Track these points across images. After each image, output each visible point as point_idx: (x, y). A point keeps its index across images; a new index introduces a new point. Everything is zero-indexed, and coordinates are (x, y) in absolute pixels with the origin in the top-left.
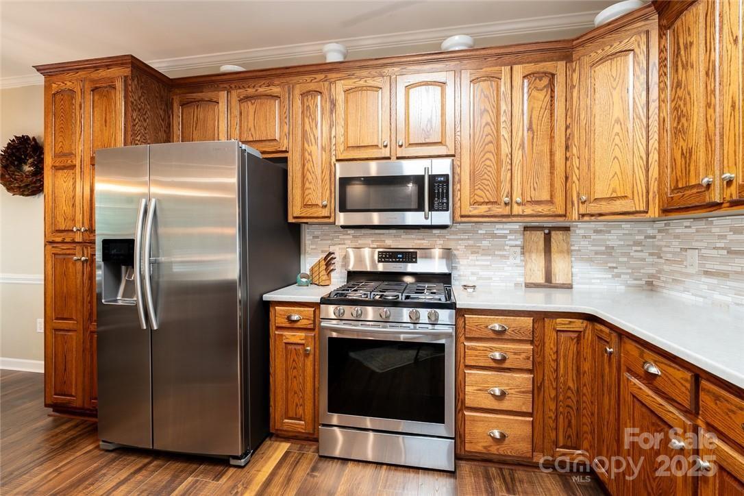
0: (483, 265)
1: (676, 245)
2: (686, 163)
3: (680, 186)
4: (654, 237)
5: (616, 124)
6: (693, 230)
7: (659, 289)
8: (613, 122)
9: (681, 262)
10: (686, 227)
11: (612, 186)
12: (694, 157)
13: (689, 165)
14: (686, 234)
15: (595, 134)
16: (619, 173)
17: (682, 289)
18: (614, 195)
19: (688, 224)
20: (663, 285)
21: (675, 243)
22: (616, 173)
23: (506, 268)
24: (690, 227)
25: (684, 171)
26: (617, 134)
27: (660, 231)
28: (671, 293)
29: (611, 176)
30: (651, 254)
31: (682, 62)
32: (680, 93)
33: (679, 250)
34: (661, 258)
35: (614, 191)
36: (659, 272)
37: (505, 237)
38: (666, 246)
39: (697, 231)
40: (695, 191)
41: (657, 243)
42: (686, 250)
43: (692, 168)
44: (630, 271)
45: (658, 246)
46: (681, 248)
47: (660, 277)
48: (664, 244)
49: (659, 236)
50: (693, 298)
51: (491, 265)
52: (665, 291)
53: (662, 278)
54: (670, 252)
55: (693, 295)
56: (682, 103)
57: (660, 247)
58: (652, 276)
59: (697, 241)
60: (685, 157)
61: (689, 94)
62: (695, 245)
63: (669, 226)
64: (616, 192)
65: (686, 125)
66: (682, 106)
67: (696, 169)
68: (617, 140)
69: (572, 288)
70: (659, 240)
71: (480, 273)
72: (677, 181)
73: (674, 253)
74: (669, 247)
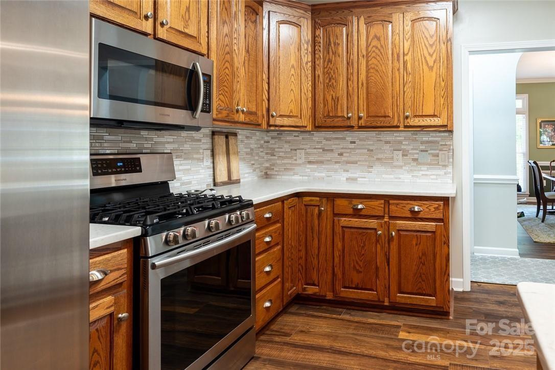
0: (185, 169)
1: (287, 147)
2: (335, 104)
3: (331, 115)
4: (268, 142)
5: (292, 69)
6: (301, 138)
7: (273, 177)
8: (290, 67)
9: (291, 158)
10: (295, 136)
11: (290, 108)
12: (340, 102)
13: (337, 105)
14: (294, 140)
15: (279, 70)
16: (294, 100)
17: (292, 173)
18: (291, 114)
19: (297, 135)
20: (276, 173)
21: (286, 146)
22: (292, 100)
23: (201, 171)
24: (298, 136)
25: (333, 108)
26: (293, 75)
27: (272, 138)
28: (283, 177)
29: (290, 101)
30: (267, 154)
31: (332, 50)
32: (331, 66)
33: (290, 150)
34: (275, 156)
35: (291, 112)
36: (273, 165)
37: (199, 140)
38: (278, 148)
39: (303, 139)
40: (340, 119)
41: (269, 146)
42: (296, 150)
43: (339, 107)
44: (259, 166)
45: (271, 148)
46: (291, 149)
47: (273, 168)
48: (277, 146)
49: (272, 142)
50: (301, 177)
51: (190, 169)
52: (278, 177)
53: (275, 169)
54: (282, 152)
55: (300, 176)
56: (332, 72)
57: (273, 149)
58: (267, 168)
59: (303, 144)
60: (334, 101)
61: (337, 69)
62: (301, 147)
63: (282, 135)
64: (292, 112)
65: (335, 84)
66: (332, 73)
67: (341, 108)
68: (293, 80)
69: (239, 182)
70: (272, 144)
71: (183, 178)
72: (329, 112)
73: (285, 152)
74: (282, 148)
